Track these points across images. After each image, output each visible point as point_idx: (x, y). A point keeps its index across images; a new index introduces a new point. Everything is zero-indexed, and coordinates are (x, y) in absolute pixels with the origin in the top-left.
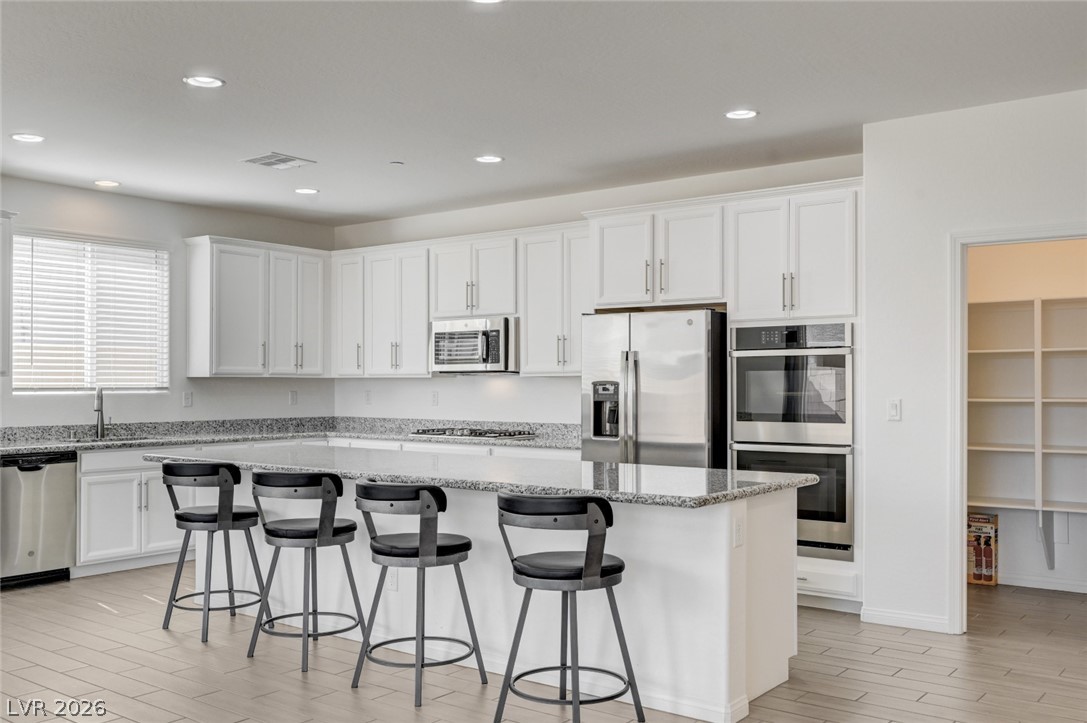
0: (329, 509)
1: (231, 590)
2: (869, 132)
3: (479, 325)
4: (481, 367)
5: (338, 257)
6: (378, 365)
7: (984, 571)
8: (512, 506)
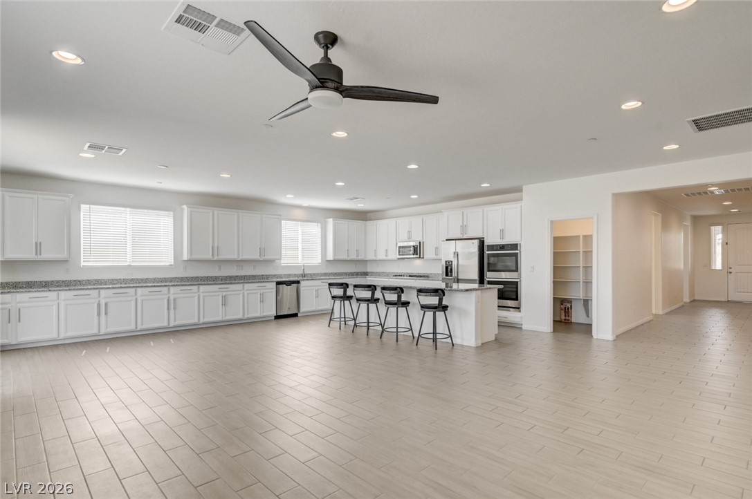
0: (373, 294)
1: (345, 317)
2: (524, 187)
3: (412, 244)
4: (412, 256)
5: (368, 223)
6: (381, 256)
7: (567, 318)
8: (420, 291)
